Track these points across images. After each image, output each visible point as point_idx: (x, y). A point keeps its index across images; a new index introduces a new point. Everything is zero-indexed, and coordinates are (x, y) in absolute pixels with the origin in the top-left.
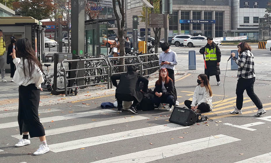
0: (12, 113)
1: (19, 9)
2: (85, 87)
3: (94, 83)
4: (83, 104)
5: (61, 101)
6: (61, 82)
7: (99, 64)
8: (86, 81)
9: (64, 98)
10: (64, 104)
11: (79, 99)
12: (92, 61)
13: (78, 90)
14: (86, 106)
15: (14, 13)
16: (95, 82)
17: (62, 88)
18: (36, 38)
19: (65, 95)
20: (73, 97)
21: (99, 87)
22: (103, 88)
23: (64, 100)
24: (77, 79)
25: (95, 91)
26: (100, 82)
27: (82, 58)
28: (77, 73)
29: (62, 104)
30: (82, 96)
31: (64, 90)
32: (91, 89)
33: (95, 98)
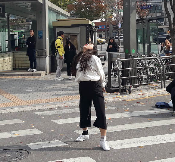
0: (72, 109)
1: (73, 11)
2: (138, 86)
3: (146, 82)
4: (137, 102)
5: (116, 100)
6: (115, 81)
7: (151, 63)
8: (139, 80)
9: (119, 96)
10: (119, 102)
11: (133, 98)
12: (143, 60)
13: (132, 89)
14: (140, 105)
15: (69, 15)
16: (148, 81)
17: (116, 86)
18: (90, 39)
19: (119, 94)
20: (127, 95)
21: (152, 87)
22: (156, 87)
23: (119, 98)
24: (130, 78)
25: (149, 90)
26: (153, 81)
27: (135, 57)
28: (130, 72)
29: (117, 102)
30: (135, 95)
31: (118, 88)
32: (144, 88)
33: (149, 97)
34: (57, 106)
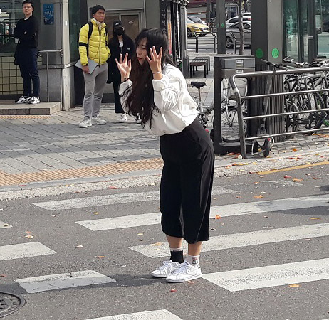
0: (126, 195)
2: (287, 137)
3: (307, 128)
4: (285, 178)
5: (233, 171)
6: (231, 125)
7: (317, 82)
8: (289, 124)
9: (240, 163)
10: (241, 176)
11: (274, 167)
12: (300, 73)
13: (272, 145)
14: (292, 183)
16: (310, 125)
17: (233, 139)
18: (169, 23)
20: (259, 160)
21: (321, 139)
23: (240, 167)
24: (266, 118)
25: (313, 148)
26: (323, 125)
27: (278, 68)
28: (266, 103)
29: (237, 176)
30: (280, 159)
31: (239, 144)
32: (300, 142)
33: (314, 165)
34: (89, 187)
